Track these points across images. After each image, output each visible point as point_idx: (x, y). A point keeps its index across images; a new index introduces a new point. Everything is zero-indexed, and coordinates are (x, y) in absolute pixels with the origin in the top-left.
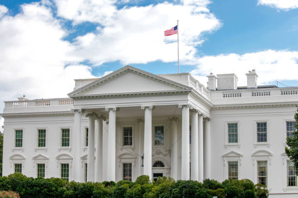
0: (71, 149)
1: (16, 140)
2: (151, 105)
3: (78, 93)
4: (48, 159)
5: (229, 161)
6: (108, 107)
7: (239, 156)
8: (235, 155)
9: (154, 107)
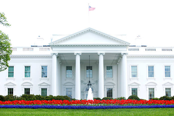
3: (56, 43)
6: (76, 53)
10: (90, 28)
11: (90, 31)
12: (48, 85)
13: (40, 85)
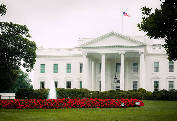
0: (72, 74)
1: (41, 69)
2: (124, 52)
3: (85, 45)
4: (59, 79)
5: (154, 81)
6: (101, 53)
7: (160, 78)
8: (157, 78)
9: (126, 53)
10: (112, 32)
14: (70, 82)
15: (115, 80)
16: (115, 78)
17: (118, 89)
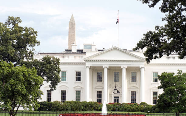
3: (88, 58)
5: (153, 91)
10: (115, 47)
11: (115, 49)
12: (81, 88)
13: (75, 88)
14: (65, 91)
15: (116, 91)
16: (115, 90)
17: (116, 99)
